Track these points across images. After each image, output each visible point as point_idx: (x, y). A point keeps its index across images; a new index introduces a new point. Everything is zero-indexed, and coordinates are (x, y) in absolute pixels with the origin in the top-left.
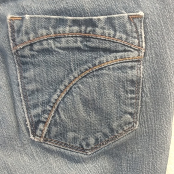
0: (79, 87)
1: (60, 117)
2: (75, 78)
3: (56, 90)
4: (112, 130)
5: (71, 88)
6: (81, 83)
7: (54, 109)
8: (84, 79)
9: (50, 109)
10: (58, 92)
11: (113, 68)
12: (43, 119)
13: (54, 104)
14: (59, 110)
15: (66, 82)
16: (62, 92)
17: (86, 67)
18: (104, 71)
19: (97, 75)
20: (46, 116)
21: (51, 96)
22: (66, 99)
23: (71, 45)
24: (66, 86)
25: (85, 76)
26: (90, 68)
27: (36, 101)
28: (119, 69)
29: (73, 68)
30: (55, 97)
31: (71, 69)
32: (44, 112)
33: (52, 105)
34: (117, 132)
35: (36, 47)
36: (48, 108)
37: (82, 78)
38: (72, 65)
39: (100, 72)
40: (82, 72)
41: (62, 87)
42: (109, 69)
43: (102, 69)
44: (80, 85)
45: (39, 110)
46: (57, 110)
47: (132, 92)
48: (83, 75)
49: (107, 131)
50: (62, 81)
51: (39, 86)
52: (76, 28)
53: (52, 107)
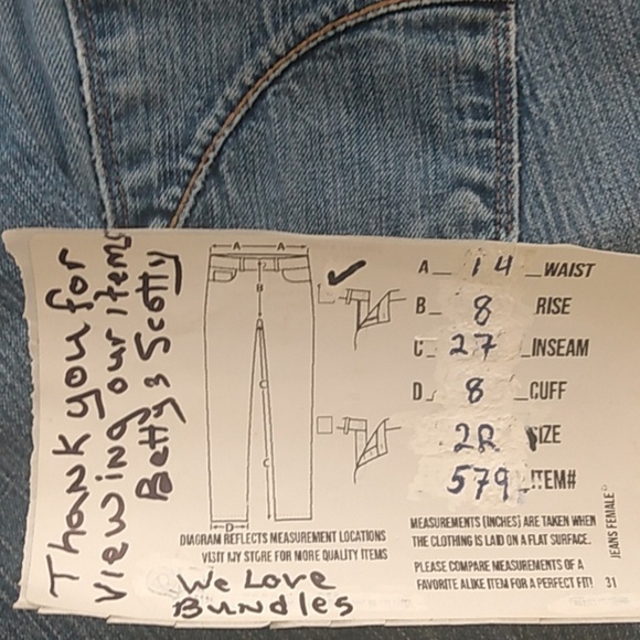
0: (289, 92)
1: (224, 196)
2: (278, 58)
3: (210, 103)
5: (263, 95)
6: (296, 77)
7: (204, 167)
8: (309, 64)
9: (191, 166)
10: (219, 109)
11: (407, 23)
12: (163, 201)
13: (205, 148)
14: (223, 167)
15: (247, 73)
16: (231, 108)
17: (311, 17)
18: (375, 33)
19: (351, 48)
20: (177, 191)
21: (192, 123)
22: (244, 134)
24: (246, 89)
25: (310, 53)
26: (326, 20)
27: (140, 138)
28: (426, 27)
29: (268, 22)
30: (209, 123)
31: (262, 26)
32: (167, 178)
33: (196, 151)
36: (185, 164)
37: (300, 59)
38: (267, 12)
39: (362, 35)
40: (300, 39)
41: (232, 92)
42: (392, 25)
43: (366, 24)
44: (294, 86)
45: (152, 170)
46: (214, 168)
47: (481, 113)
48: (303, 48)
50: (231, 72)
51: (155, 86)
53: (198, 160)
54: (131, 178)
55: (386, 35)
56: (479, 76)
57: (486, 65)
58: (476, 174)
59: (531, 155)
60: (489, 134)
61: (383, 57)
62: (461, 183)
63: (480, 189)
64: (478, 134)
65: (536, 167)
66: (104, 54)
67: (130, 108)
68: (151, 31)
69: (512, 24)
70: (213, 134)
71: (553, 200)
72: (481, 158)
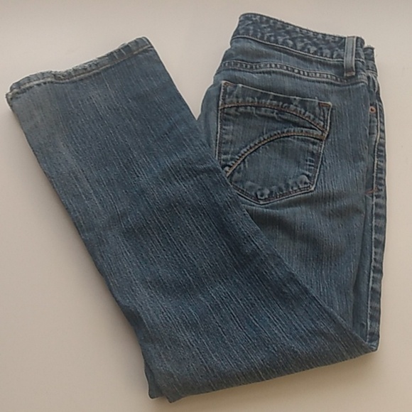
0: (266, 148)
1: (245, 166)
2: (265, 140)
3: (246, 146)
4: (287, 186)
5: (259, 147)
6: (269, 145)
7: (241, 159)
8: (272, 143)
9: (238, 158)
10: (248, 147)
11: (298, 138)
12: (230, 164)
13: (243, 155)
14: (246, 160)
15: (257, 142)
16: (251, 148)
17: (275, 132)
18: (290, 139)
19: (283, 141)
20: (234, 162)
21: (241, 149)
22: (253, 154)
23: (268, 114)
24: (256, 145)
25: (273, 140)
26: (279, 134)
27: (228, 149)
28: (302, 140)
29: (265, 132)
30: (245, 150)
31: (263, 133)
32: (232, 159)
33: (240, 155)
34: (292, 188)
35: (241, 109)
36: (237, 157)
37: (270, 141)
38: (265, 130)
39: (286, 139)
40: (271, 136)
41: (252, 145)
42: (294, 138)
43: (288, 136)
44: (267, 147)
45: (229, 157)
46: (244, 160)
47: (311, 161)
48: (272, 139)
49: (282, 185)
50: (253, 141)
51: (234, 139)
52: (275, 102)
53: (240, 157)
54: (223, 157)
55: (292, 140)
56: (313, 154)
57: (315, 152)
58: (307, 173)
59: (321, 172)
60: (312, 166)
61: (290, 144)
62: (303, 174)
63: (308, 176)
64: (310, 165)
65: (322, 175)
66: (224, 129)
67: (227, 142)
68: (236, 127)
69: (323, 145)
70: (245, 152)
71: (325, 182)
72: (309, 170)
